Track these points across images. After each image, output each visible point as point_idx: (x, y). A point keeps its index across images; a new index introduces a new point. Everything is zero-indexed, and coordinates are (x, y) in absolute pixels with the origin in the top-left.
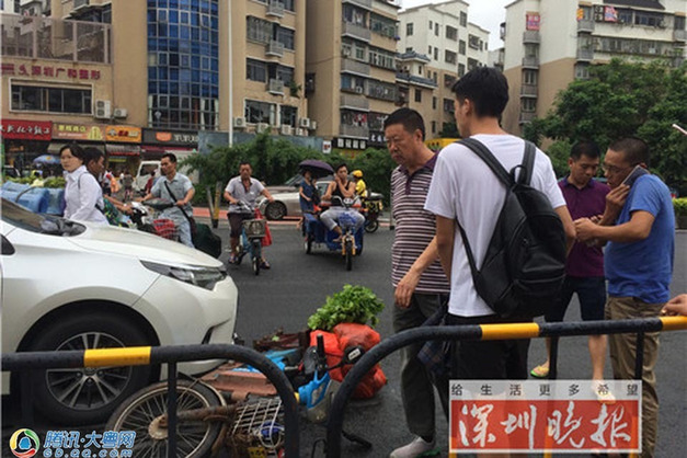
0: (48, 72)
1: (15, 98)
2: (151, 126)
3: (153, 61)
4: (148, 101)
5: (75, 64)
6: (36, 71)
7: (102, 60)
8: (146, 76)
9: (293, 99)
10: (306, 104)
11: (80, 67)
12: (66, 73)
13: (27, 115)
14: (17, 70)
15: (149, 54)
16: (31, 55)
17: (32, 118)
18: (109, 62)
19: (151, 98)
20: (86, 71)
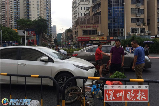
0: (89, 27)
1: (83, 33)
2: (109, 36)
3: (109, 22)
4: (108, 31)
5: (94, 25)
6: (87, 27)
7: (99, 23)
8: (108, 25)
9: (144, 26)
10: (147, 27)
11: (95, 25)
12: (92, 27)
13: (85, 36)
14: (83, 27)
15: (108, 20)
16: (86, 24)
17: (86, 36)
18: (100, 23)
19: (109, 30)
20: (96, 26)
